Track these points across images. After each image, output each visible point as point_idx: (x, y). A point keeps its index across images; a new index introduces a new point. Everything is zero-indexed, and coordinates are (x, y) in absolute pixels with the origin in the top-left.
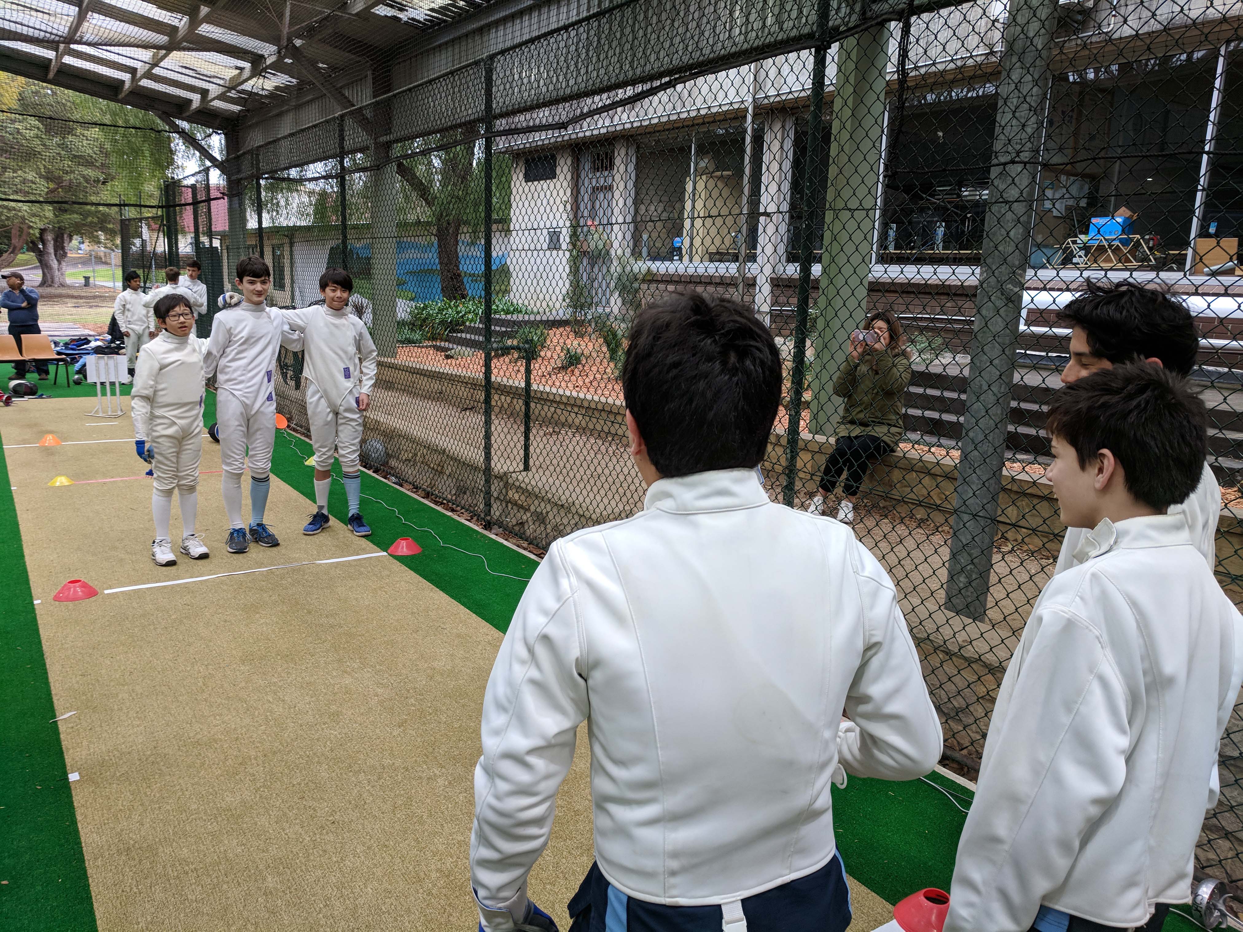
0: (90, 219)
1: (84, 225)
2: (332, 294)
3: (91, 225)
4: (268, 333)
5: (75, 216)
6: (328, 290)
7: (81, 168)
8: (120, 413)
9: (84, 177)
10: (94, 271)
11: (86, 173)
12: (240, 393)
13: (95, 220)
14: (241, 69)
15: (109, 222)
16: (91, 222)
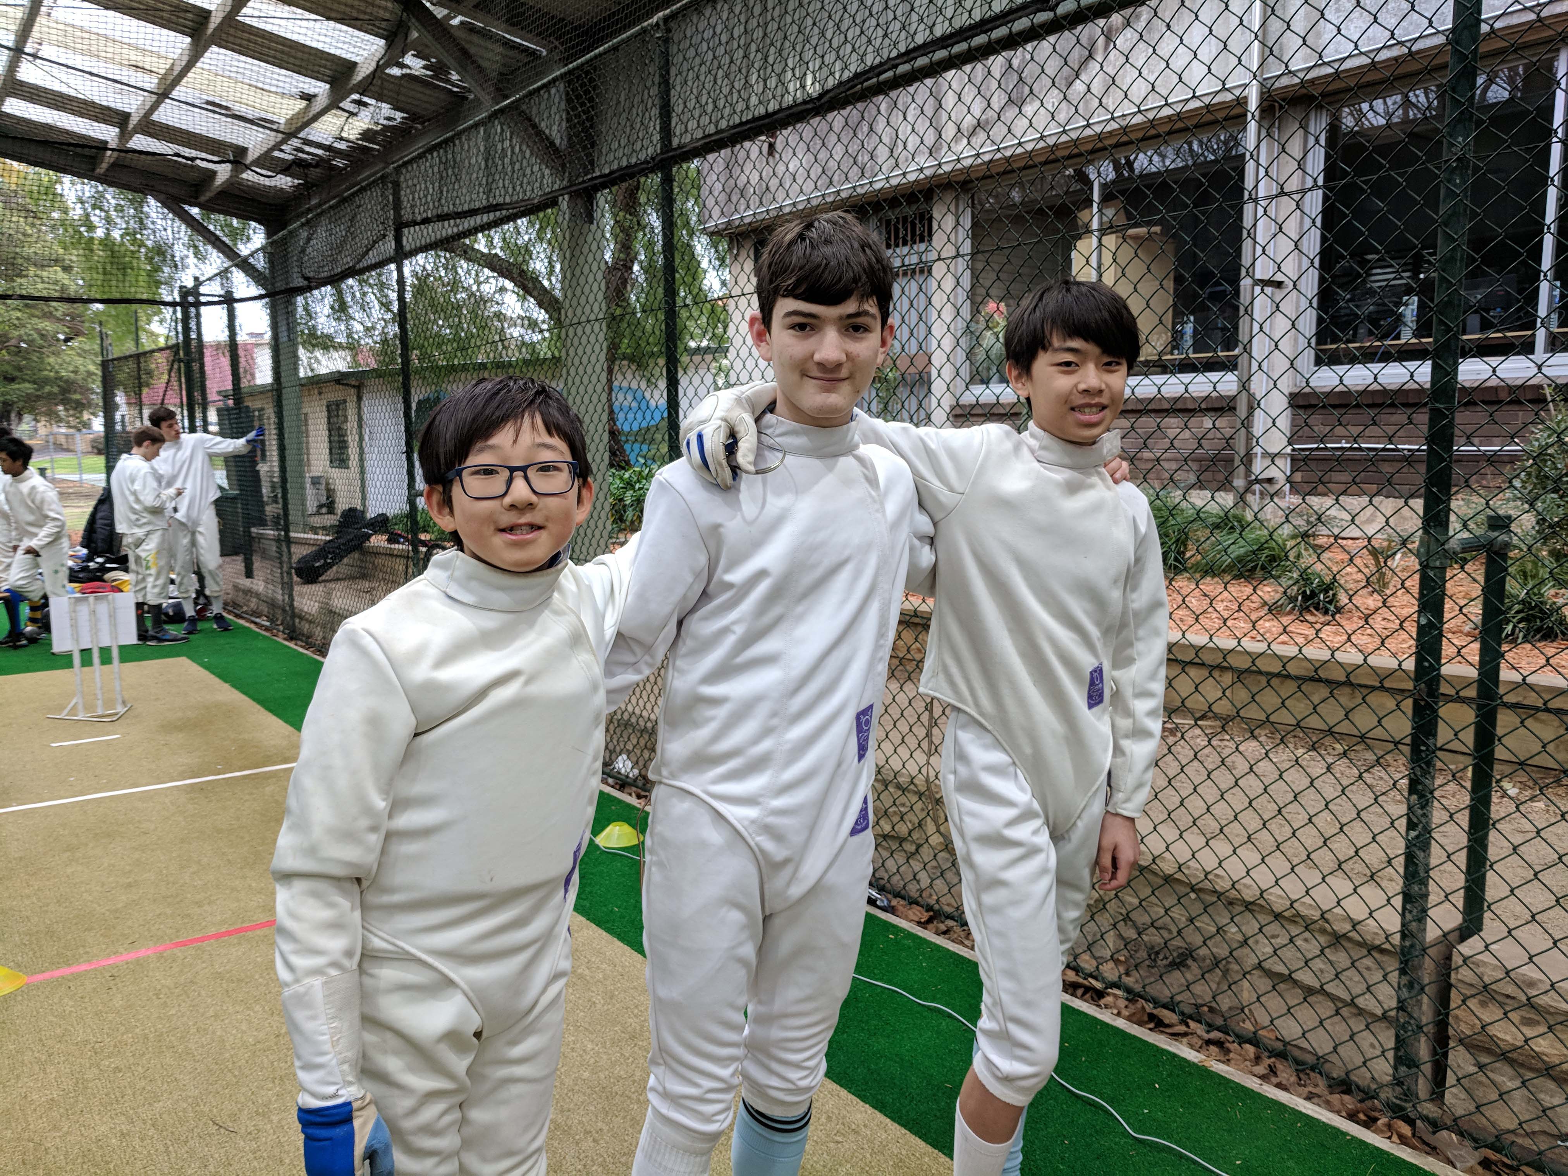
0: (47, 389)
1: (39, 398)
2: (1064, 382)
3: (50, 396)
4: (866, 548)
5: (27, 385)
6: (1043, 364)
7: (35, 320)
8: (121, 709)
9: (38, 331)
10: (52, 461)
11: (40, 326)
12: (752, 813)
13: (56, 389)
14: (308, 98)
15: (75, 392)
16: (50, 393)
